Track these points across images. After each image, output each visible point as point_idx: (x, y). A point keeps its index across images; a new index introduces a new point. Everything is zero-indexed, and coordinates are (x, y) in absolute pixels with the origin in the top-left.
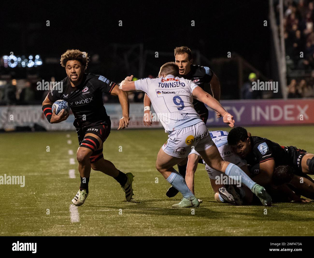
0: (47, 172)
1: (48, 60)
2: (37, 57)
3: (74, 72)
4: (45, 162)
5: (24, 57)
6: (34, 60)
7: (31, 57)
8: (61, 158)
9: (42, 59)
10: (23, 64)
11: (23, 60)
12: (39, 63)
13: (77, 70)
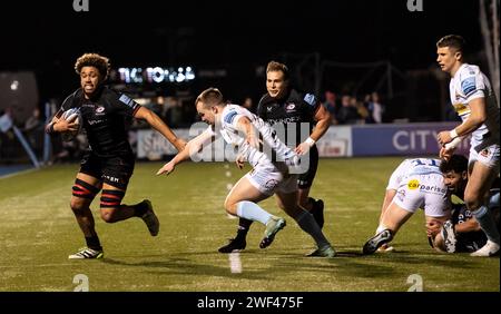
0: (200, 211)
1: (202, 74)
2: (189, 69)
3: (89, 82)
4: (199, 198)
5: (172, 69)
6: (184, 73)
7: (181, 70)
8: (217, 194)
9: (194, 71)
10: (172, 78)
11: (170, 73)
12: (191, 77)
13: (93, 80)
